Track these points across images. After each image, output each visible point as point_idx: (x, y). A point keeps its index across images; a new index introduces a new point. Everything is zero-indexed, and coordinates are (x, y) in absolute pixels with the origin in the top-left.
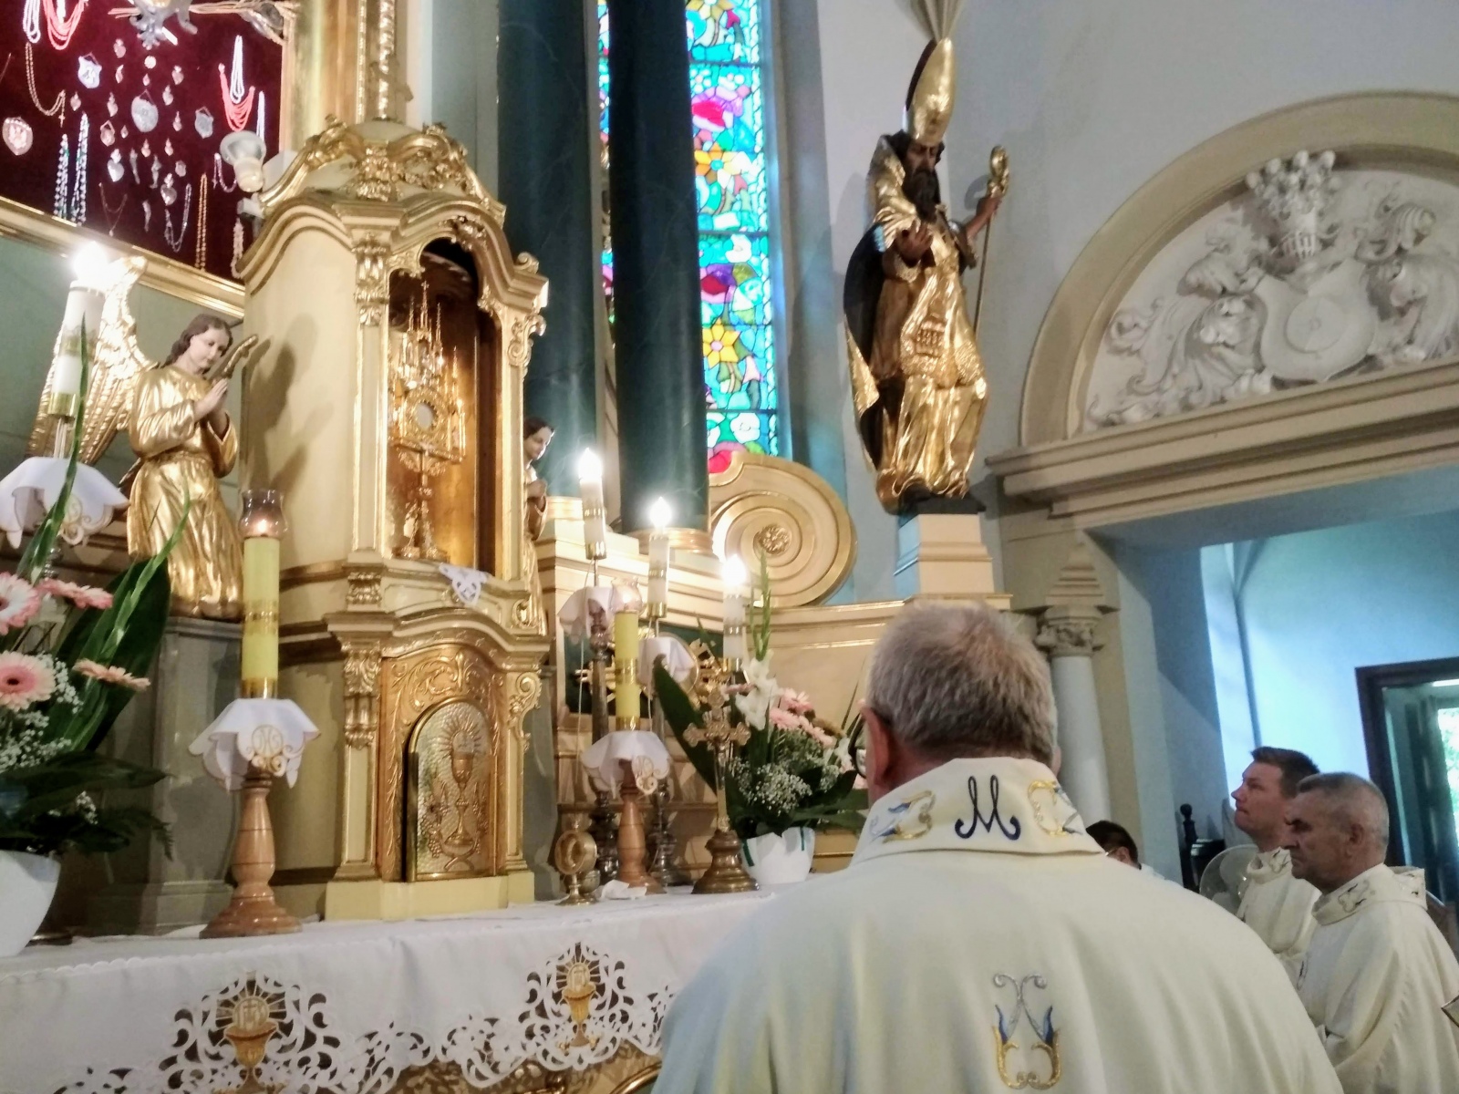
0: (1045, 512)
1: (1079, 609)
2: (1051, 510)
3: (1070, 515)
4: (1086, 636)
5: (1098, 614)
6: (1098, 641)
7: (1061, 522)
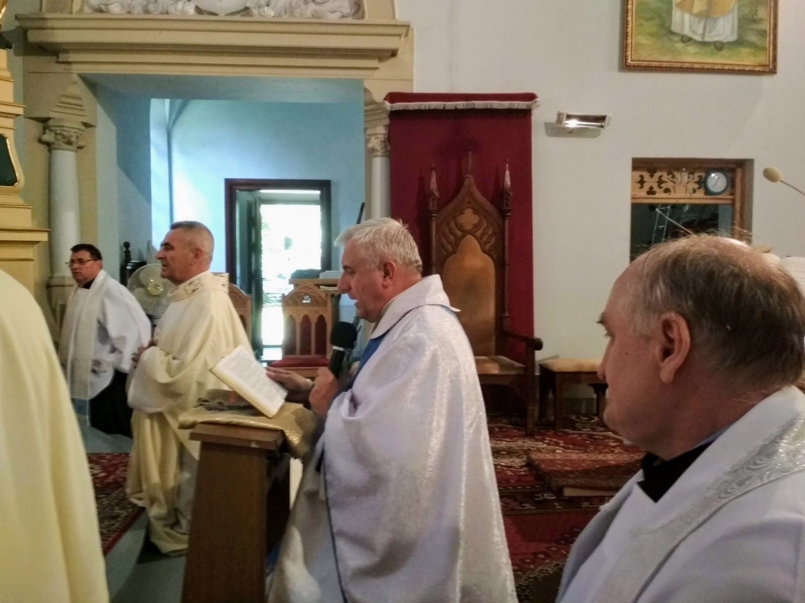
0: (54, 58)
1: (71, 122)
2: (58, 58)
3: (69, 63)
4: (74, 139)
5: (83, 128)
6: (81, 143)
7: (64, 66)
